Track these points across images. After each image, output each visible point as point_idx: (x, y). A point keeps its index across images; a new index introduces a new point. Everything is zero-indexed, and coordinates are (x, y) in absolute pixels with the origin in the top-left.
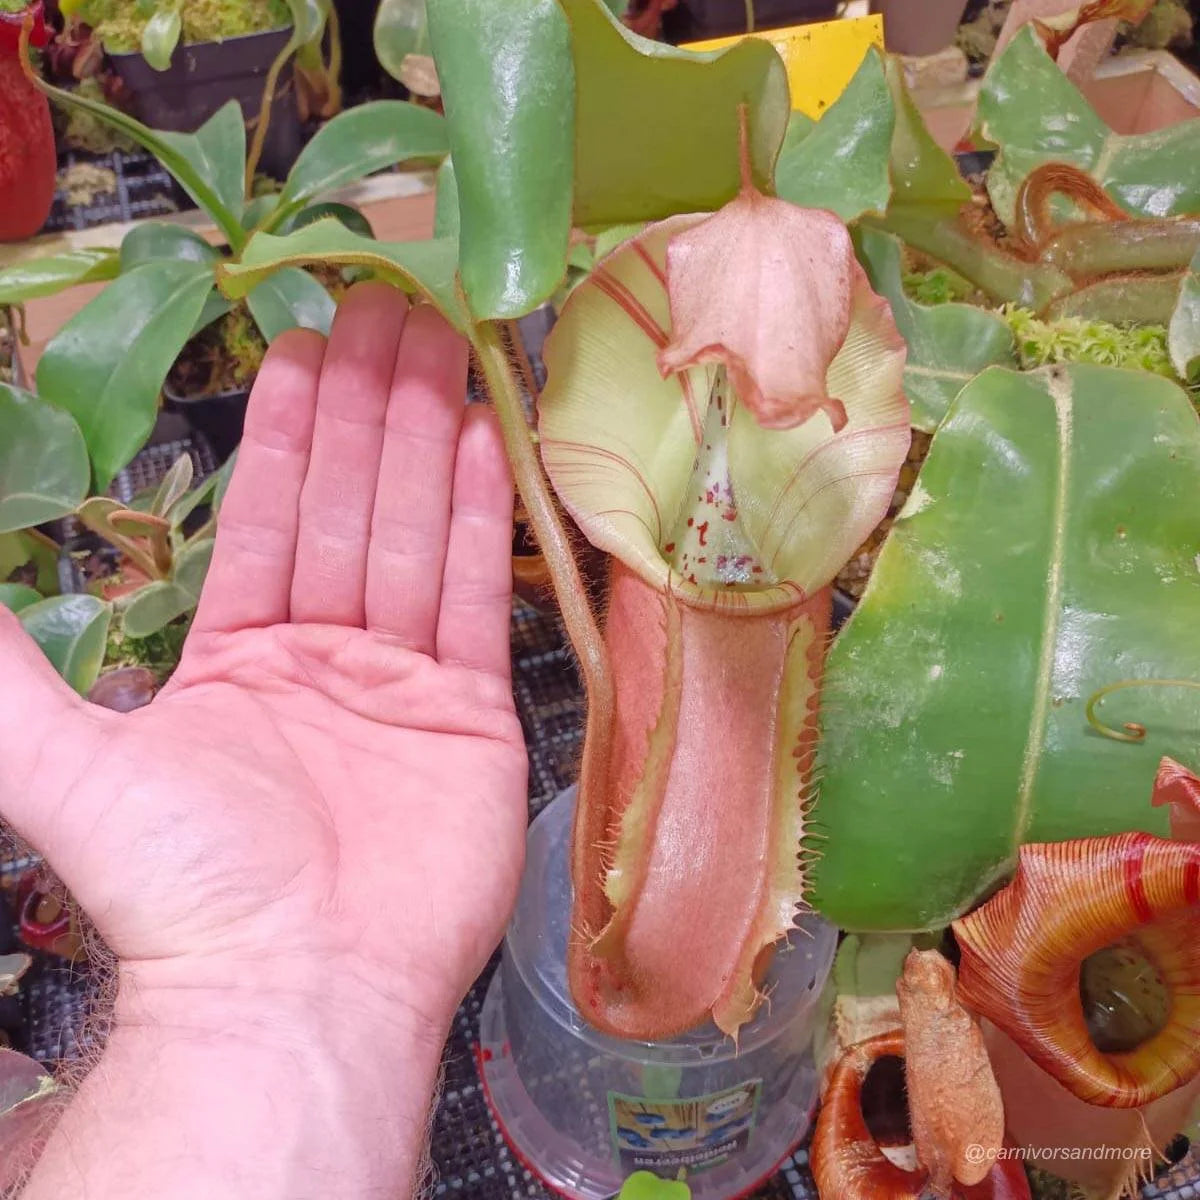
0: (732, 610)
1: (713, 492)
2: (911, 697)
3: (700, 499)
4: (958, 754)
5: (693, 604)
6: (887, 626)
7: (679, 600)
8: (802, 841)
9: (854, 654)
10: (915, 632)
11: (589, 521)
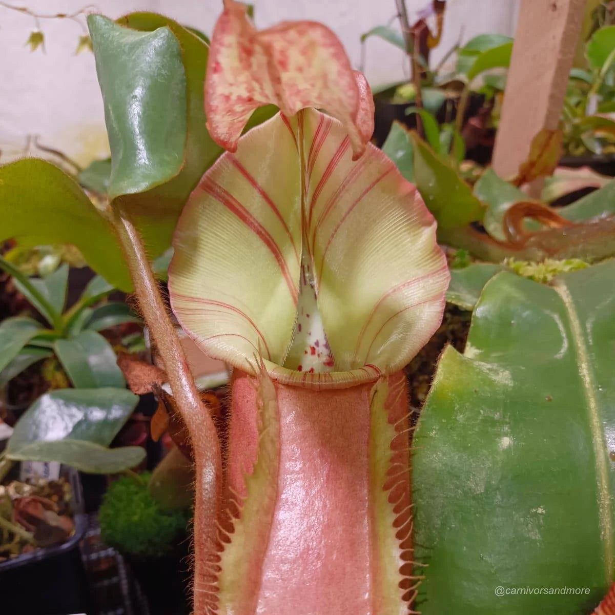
0: (319, 386)
1: (315, 347)
2: (489, 464)
3: (306, 352)
4: (540, 511)
5: (286, 383)
6: (457, 407)
7: (275, 381)
8: (403, 570)
9: (434, 432)
10: (482, 411)
11: (205, 341)
